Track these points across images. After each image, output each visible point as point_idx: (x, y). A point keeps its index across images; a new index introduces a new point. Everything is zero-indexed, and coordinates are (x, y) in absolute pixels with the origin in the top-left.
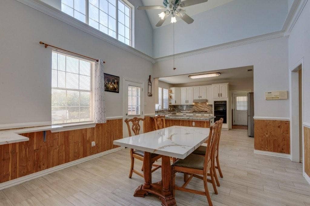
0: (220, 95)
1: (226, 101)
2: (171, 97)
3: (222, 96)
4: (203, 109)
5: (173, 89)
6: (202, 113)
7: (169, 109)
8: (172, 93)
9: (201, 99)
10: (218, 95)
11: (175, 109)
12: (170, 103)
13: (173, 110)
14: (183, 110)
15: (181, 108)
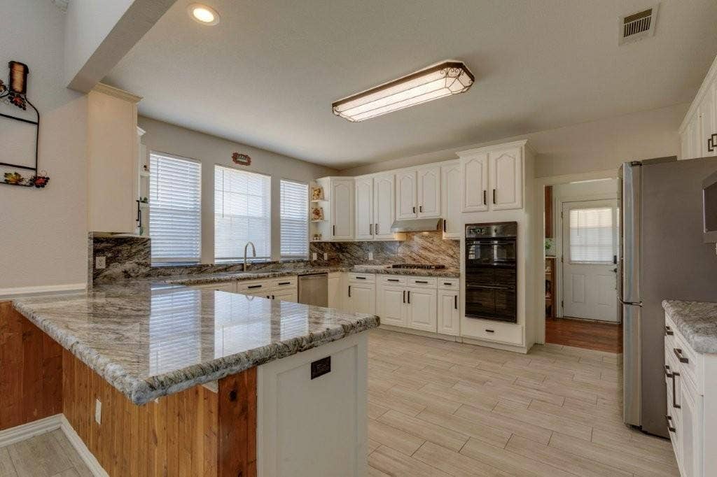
0: (490, 197)
1: (515, 224)
2: (317, 212)
3: (498, 199)
4: (431, 256)
5: (326, 182)
6: (420, 275)
7: (311, 257)
8: (323, 199)
9: (420, 216)
10: (481, 198)
11: (341, 256)
12: (316, 236)
13: (331, 259)
14: (367, 262)
15: (360, 253)
